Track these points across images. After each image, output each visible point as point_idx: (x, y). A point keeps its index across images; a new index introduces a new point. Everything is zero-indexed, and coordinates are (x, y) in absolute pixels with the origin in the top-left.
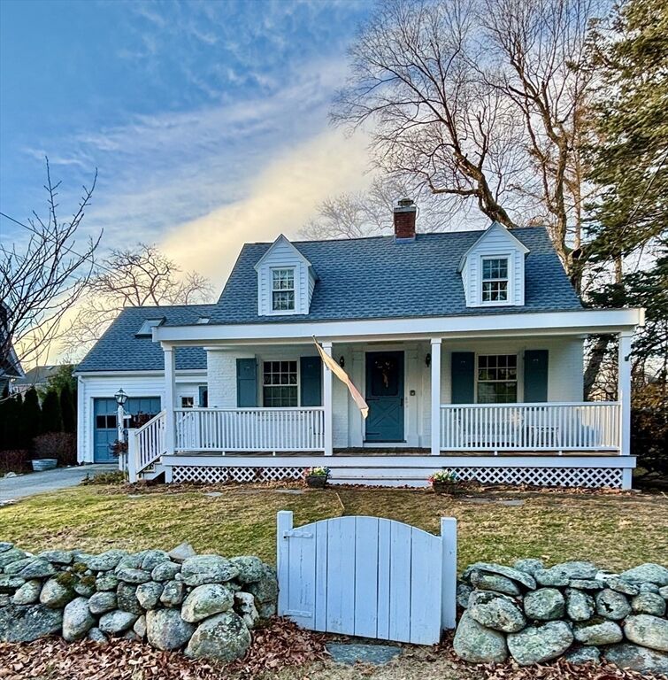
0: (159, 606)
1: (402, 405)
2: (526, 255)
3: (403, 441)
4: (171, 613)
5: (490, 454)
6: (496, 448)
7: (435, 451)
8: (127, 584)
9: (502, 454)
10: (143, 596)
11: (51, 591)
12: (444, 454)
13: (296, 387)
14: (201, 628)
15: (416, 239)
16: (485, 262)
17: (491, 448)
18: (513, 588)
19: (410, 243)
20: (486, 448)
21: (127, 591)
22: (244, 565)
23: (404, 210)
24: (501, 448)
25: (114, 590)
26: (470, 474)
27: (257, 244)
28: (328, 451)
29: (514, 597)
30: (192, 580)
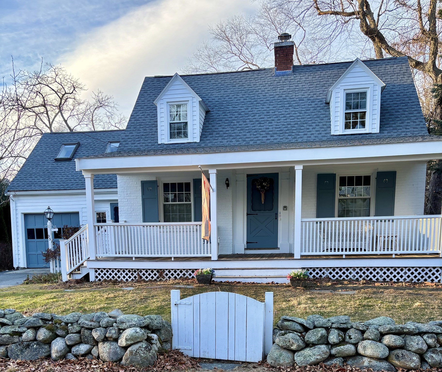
0: (105, 339)
1: (277, 218)
2: (383, 89)
3: (277, 248)
4: (112, 343)
5: (339, 257)
6: (344, 253)
7: (297, 256)
8: (87, 329)
9: (349, 257)
10: (96, 334)
11: (43, 334)
12: (304, 257)
13: (190, 204)
14: (129, 349)
15: (293, 71)
16: (347, 94)
17: (340, 253)
18: (299, 328)
19: (288, 75)
20: (337, 253)
21: (87, 333)
22: (152, 319)
23: (284, 45)
24: (348, 253)
25: (79, 332)
26: (323, 273)
27: (156, 77)
28: (214, 257)
29: (301, 333)
30: (124, 326)
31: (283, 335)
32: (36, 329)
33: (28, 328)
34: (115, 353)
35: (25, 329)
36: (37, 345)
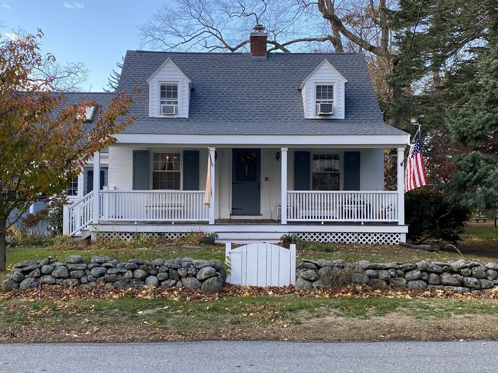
0: (188, 276)
1: (259, 188)
2: (346, 84)
3: (259, 214)
4: (193, 278)
7: (284, 222)
8: (173, 269)
10: (181, 272)
11: (139, 273)
12: (289, 223)
13: (179, 173)
14: (206, 281)
15: (267, 58)
16: (317, 87)
18: (315, 266)
19: (262, 61)
21: (174, 271)
23: (259, 35)
25: (167, 272)
27: (138, 52)
28: (212, 222)
29: (315, 270)
30: (200, 266)
31: (305, 271)
32: (133, 270)
33: (128, 270)
34: (196, 284)
35: (126, 270)
36: (136, 281)
